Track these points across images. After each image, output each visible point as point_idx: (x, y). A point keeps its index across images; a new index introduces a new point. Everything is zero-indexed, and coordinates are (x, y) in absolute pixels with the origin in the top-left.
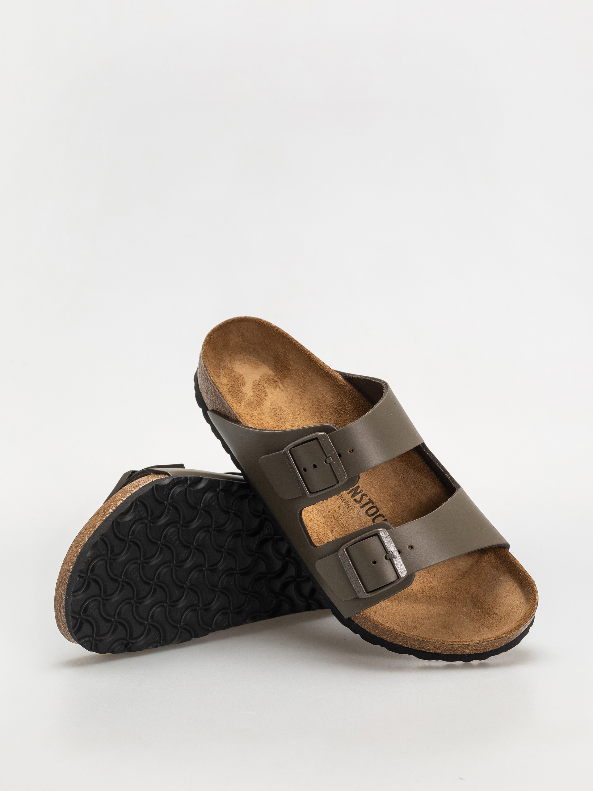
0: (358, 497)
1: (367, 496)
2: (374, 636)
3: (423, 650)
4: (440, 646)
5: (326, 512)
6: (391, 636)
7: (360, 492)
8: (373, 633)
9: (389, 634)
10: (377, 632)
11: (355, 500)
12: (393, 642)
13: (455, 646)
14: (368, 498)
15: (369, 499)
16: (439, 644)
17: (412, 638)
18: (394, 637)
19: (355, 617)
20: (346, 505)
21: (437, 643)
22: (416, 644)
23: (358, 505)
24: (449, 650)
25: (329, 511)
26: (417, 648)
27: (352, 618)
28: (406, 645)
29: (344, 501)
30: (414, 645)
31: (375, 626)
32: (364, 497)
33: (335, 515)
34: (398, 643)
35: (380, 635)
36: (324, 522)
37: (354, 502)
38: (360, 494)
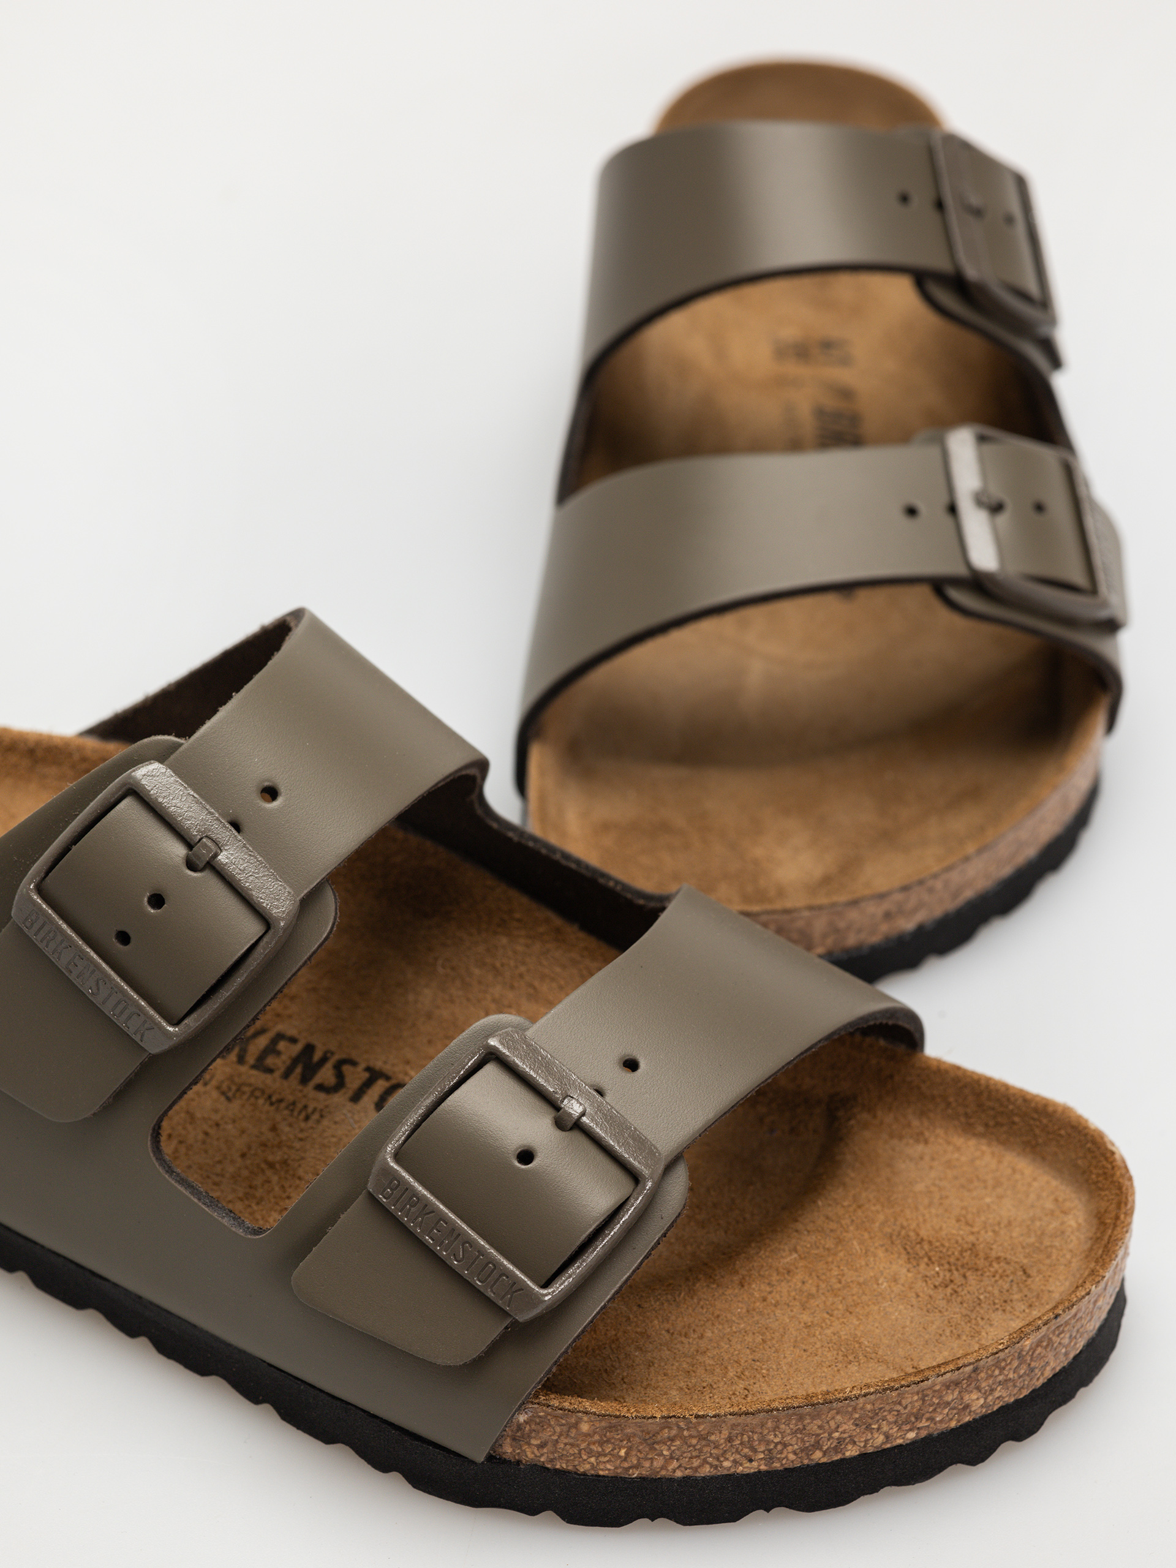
0: (326, 1074)
1: (354, 1063)
2: (616, 1483)
3: (817, 1456)
4: (877, 1406)
5: (232, 1162)
6: (685, 1440)
7: (324, 1060)
8: (607, 1468)
9: (672, 1440)
10: (623, 1453)
11: (320, 1087)
12: (696, 1469)
13: (930, 1388)
14: (362, 1066)
15: (368, 1069)
16: (873, 1397)
17: (767, 1411)
18: (694, 1441)
19: (519, 1436)
20: (296, 1113)
21: (865, 1395)
22: (787, 1439)
23: (338, 1098)
24: (913, 1419)
25: (243, 1155)
26: (792, 1457)
27: (508, 1450)
28: (751, 1461)
29: (283, 1105)
30: (779, 1447)
31: (611, 1428)
32: (347, 1069)
33: (270, 1158)
34: (716, 1467)
35: (639, 1460)
36: (241, 1195)
37: (322, 1096)
38: (329, 1065)
